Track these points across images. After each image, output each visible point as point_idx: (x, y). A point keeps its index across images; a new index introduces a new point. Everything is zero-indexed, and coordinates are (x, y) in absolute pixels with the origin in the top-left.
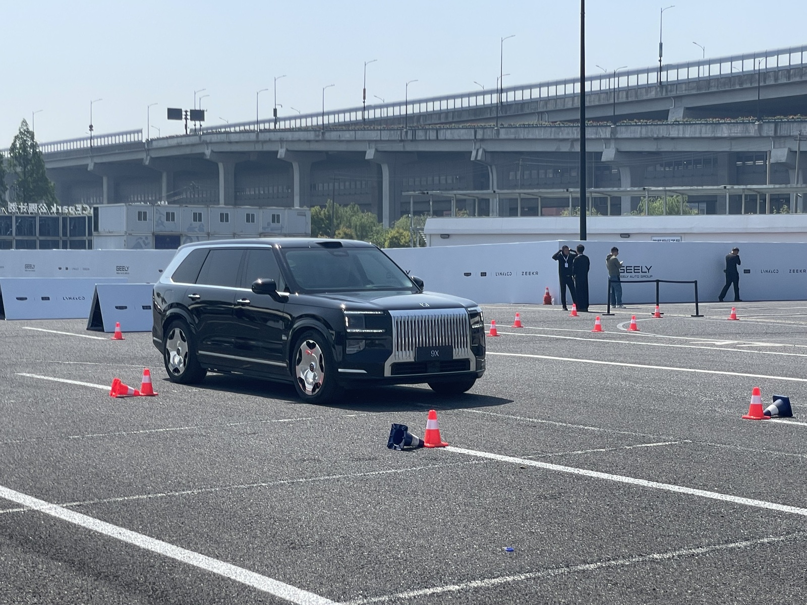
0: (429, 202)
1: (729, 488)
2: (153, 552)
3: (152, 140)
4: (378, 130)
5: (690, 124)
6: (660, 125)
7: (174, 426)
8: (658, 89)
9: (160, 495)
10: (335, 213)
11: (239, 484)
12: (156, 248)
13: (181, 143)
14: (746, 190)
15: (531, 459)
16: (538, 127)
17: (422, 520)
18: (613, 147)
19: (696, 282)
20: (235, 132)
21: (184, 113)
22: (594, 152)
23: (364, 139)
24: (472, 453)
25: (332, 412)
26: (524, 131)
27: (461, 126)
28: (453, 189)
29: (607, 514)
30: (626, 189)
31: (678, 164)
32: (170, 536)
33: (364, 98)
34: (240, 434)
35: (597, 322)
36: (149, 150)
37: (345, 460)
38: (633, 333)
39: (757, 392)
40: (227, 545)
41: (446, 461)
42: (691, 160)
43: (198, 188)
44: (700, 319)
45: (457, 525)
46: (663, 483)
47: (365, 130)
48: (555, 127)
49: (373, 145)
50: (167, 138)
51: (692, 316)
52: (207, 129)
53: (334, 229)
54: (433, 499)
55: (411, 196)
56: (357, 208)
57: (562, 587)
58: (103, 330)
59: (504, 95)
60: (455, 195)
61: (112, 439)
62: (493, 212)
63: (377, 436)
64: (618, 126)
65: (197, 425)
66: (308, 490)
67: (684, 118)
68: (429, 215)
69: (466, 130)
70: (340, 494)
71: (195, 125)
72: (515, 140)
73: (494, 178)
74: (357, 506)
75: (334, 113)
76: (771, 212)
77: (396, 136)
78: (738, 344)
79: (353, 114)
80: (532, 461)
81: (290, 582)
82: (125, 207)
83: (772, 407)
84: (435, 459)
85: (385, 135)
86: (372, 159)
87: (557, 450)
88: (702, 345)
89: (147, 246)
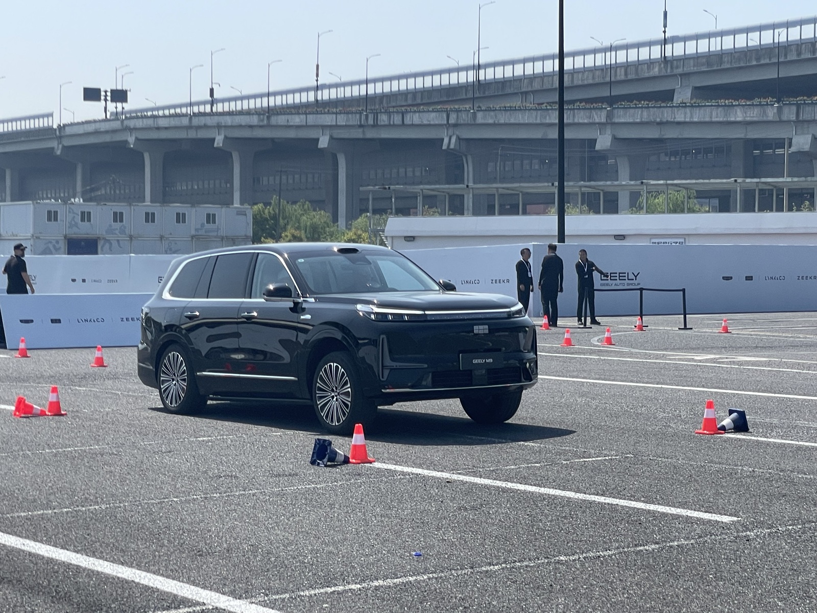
0: (391, 198)
1: (655, 498)
2: (57, 560)
3: (65, 126)
4: (333, 113)
5: (699, 106)
6: (664, 107)
7: (83, 445)
8: (662, 65)
9: (66, 510)
10: (281, 212)
11: (149, 499)
12: (69, 254)
13: (100, 129)
14: (760, 184)
15: (460, 474)
16: (521, 109)
17: (334, 530)
18: (610, 133)
19: (684, 290)
20: (164, 116)
21: (103, 93)
22: (588, 140)
23: (316, 124)
24: (399, 468)
25: (256, 430)
26: (505, 115)
27: (431, 109)
28: (421, 183)
29: (525, 522)
30: (624, 181)
31: (686, 153)
32: (74, 546)
33: (317, 75)
34: (154, 453)
35: (566, 336)
36: (60, 137)
37: (264, 476)
38: (608, 347)
39: (710, 405)
40: (133, 553)
41: (370, 476)
42: (701, 149)
43: (119, 182)
44: (688, 332)
45: (370, 534)
46: (590, 495)
47: (318, 114)
48: (541, 109)
49: (328, 132)
50: (83, 123)
51: (679, 329)
52: (131, 112)
53: (280, 231)
54: (350, 512)
55: (370, 191)
56: (308, 207)
57: (462, 584)
58: (5, 348)
59: (482, 72)
60: (422, 190)
61: (15, 458)
62: (468, 209)
63: (301, 453)
64: (616, 108)
65: (108, 444)
66: (221, 504)
67: (691, 99)
68: (391, 213)
69: (437, 114)
70: (254, 508)
71: (116, 108)
72: (494, 125)
73: (469, 170)
74: (270, 518)
75: (281, 93)
76: (790, 209)
77: (354, 120)
78: (720, 358)
79: (304, 95)
80: (460, 476)
81: (194, 583)
82: (32, 205)
83: (727, 422)
84: (359, 475)
85: (342, 120)
86: (325, 148)
87: (490, 465)
88: (680, 360)
89: (57, 251)
